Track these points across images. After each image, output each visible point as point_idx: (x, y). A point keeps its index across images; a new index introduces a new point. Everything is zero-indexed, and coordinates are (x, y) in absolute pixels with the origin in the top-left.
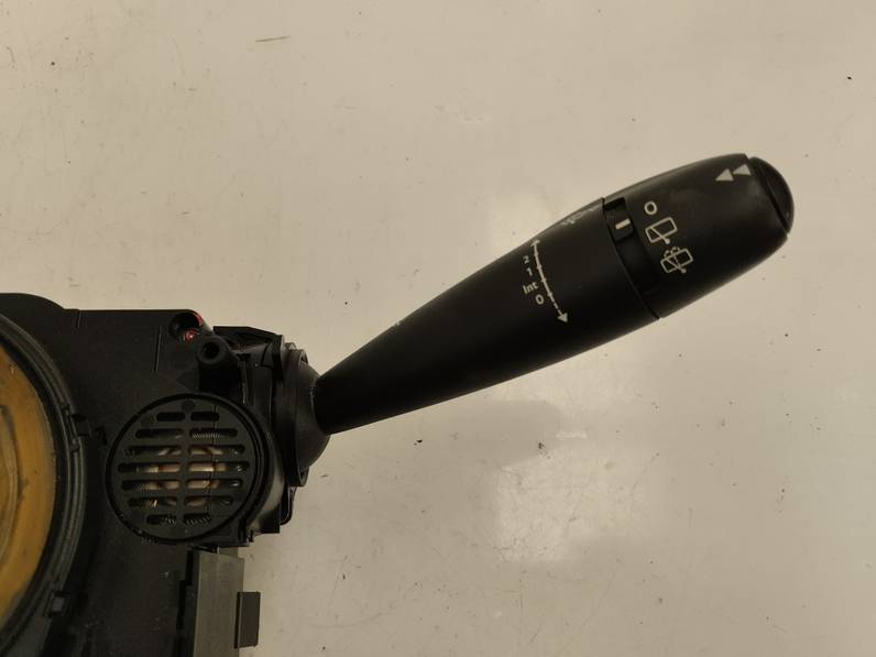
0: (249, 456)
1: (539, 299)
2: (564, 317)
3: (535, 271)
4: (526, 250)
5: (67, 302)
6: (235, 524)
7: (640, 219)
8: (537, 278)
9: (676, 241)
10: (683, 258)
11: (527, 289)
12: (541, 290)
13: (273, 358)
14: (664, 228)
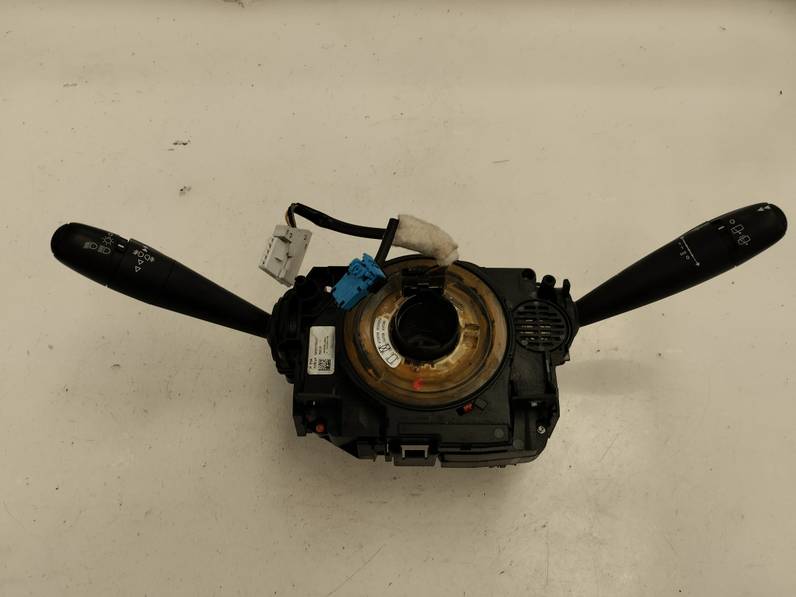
0: (563, 323)
1: (688, 257)
2: (698, 264)
3: (685, 247)
4: (679, 240)
5: (481, 265)
6: (563, 347)
7: (728, 226)
8: (685, 249)
9: (743, 233)
10: (746, 239)
11: (681, 254)
12: (688, 253)
13: (551, 294)
14: (738, 229)
